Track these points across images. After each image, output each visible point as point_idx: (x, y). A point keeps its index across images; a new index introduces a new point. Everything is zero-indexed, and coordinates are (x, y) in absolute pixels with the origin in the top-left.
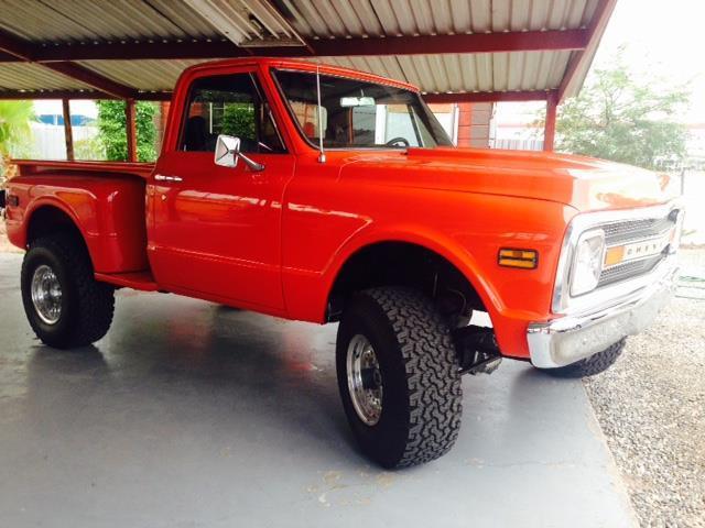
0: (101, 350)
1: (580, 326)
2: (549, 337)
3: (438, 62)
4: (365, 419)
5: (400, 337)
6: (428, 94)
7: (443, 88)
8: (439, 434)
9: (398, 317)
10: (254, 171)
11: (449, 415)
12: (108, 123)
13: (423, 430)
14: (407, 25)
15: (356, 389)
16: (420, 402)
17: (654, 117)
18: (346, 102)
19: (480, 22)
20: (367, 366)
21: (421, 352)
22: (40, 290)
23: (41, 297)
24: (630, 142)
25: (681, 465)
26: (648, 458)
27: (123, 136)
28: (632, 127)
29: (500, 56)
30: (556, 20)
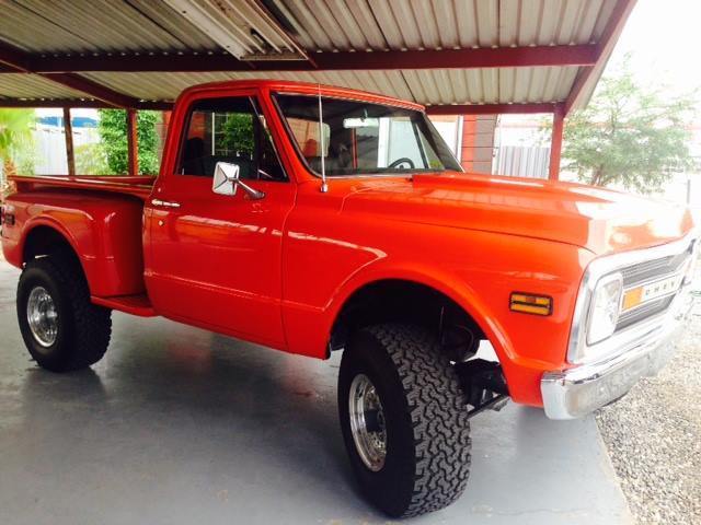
0: (98, 372)
1: (598, 376)
2: (565, 389)
3: (444, 76)
4: (368, 463)
5: (406, 383)
6: (433, 106)
7: (447, 99)
8: (447, 486)
9: (404, 361)
10: (253, 198)
11: (457, 466)
12: (108, 130)
13: (429, 482)
14: (412, 39)
15: (359, 431)
16: (426, 453)
17: (660, 125)
18: (349, 123)
19: (487, 37)
20: (371, 407)
21: (428, 400)
22: (36, 312)
23: (37, 319)
24: (635, 151)
25: (698, 511)
26: (664, 504)
27: (124, 144)
28: (638, 135)
29: (507, 71)
30: (565, 36)
